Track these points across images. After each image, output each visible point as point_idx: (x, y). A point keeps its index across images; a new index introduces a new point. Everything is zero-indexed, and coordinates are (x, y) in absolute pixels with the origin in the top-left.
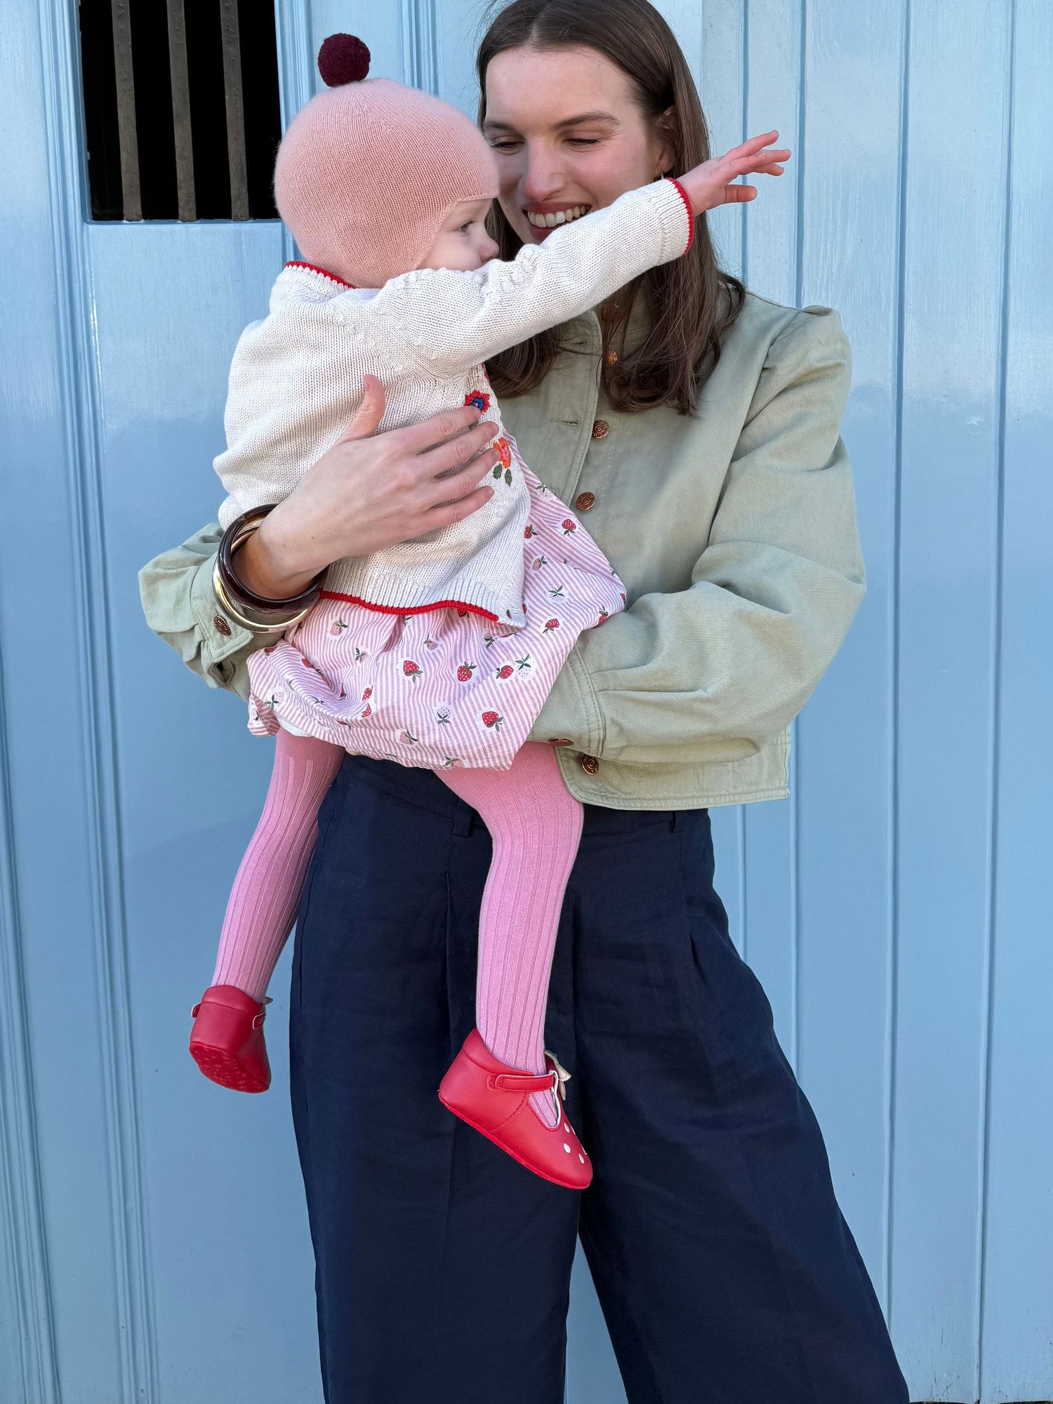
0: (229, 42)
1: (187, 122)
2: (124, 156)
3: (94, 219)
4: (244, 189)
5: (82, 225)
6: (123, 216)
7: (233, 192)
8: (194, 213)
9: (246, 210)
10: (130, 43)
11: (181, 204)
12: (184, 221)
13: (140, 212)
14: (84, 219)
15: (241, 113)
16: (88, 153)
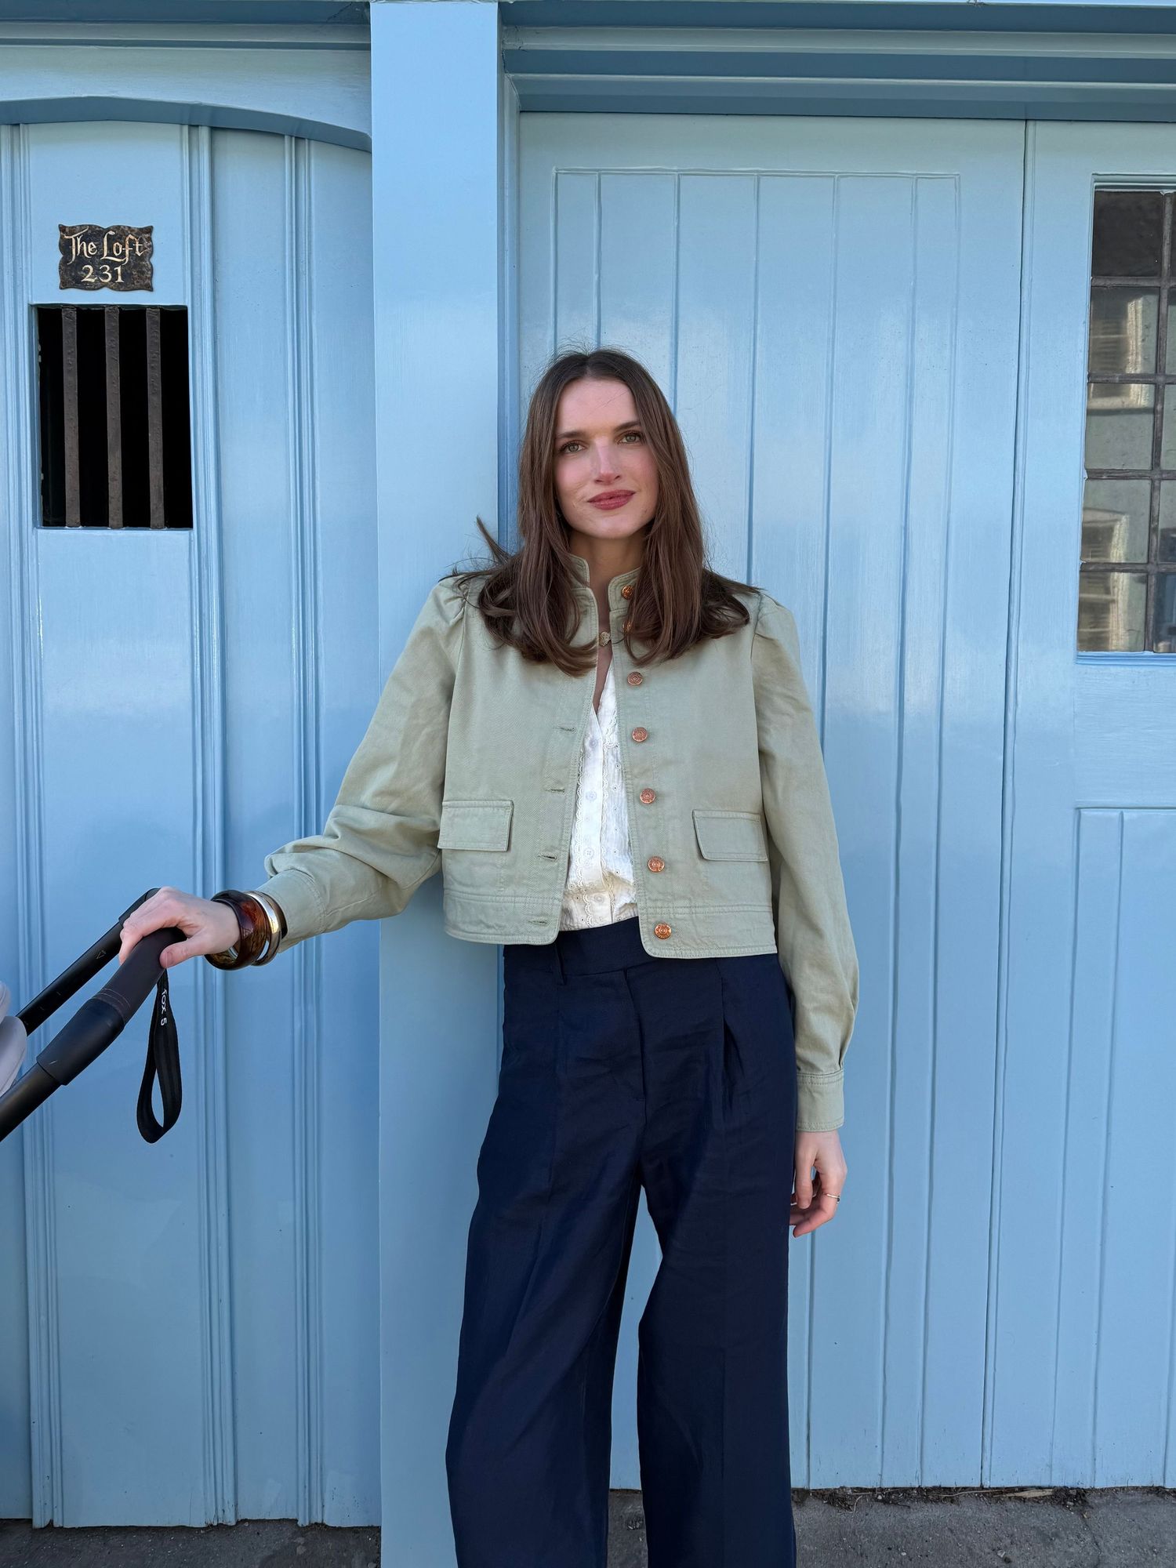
0: (153, 393)
1: (119, 454)
2: (68, 477)
3: (44, 525)
4: (161, 505)
5: (33, 529)
6: (65, 522)
7: (152, 507)
8: (121, 523)
9: (162, 520)
10: (77, 391)
11: (111, 515)
12: (113, 528)
13: (79, 521)
14: (35, 525)
15: (161, 446)
16: (42, 475)
